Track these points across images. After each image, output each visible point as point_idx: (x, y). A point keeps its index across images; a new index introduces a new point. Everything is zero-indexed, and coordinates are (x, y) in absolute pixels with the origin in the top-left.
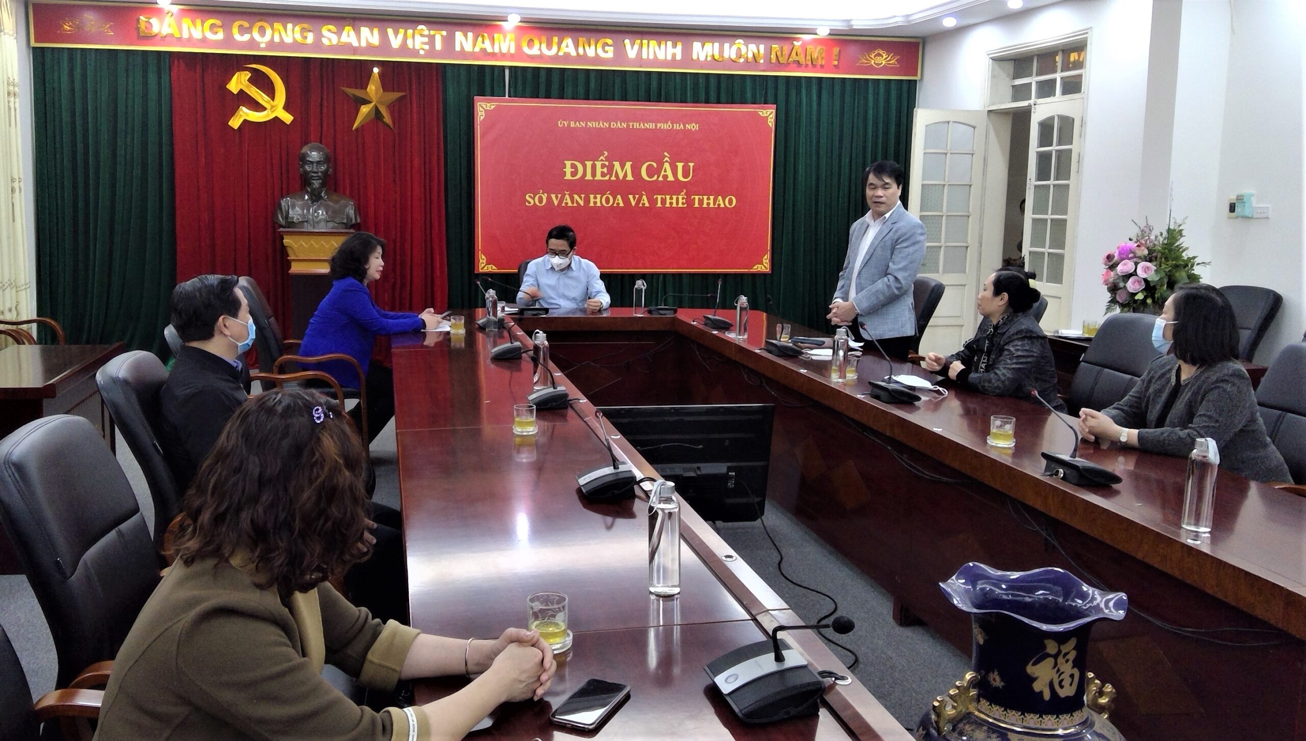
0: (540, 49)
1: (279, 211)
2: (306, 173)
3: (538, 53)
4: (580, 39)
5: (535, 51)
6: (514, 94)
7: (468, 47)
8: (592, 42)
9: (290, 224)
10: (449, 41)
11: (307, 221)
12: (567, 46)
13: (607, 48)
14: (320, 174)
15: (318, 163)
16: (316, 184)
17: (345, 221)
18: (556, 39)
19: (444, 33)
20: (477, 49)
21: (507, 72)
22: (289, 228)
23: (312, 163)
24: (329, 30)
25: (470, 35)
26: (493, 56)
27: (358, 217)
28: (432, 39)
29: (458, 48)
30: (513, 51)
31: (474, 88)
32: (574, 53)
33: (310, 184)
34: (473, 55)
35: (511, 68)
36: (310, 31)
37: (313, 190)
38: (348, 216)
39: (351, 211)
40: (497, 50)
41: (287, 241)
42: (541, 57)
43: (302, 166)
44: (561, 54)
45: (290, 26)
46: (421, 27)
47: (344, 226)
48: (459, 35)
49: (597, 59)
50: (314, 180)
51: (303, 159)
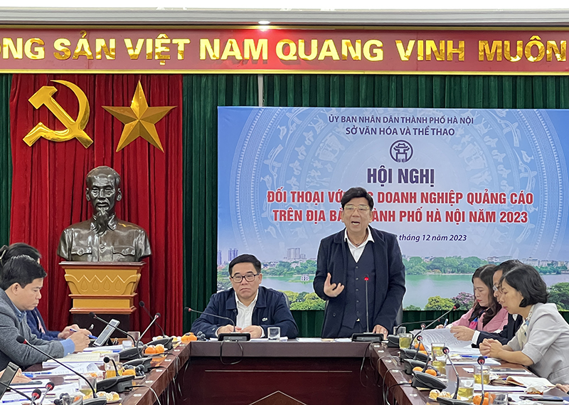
0: (297, 54)
1: (62, 244)
2: (93, 200)
3: (295, 58)
4: (344, 42)
5: (291, 57)
6: (269, 102)
7: (214, 54)
8: (358, 44)
9: (74, 257)
10: (193, 49)
11: (91, 254)
12: (329, 50)
13: (375, 51)
14: (106, 201)
15: (105, 188)
16: (103, 211)
17: (133, 253)
18: (314, 43)
19: (187, 41)
20: (224, 57)
21: (260, 80)
22: (72, 261)
23: (99, 188)
24: (62, 44)
25: (217, 42)
26: (243, 63)
27: (149, 248)
28: (174, 47)
29: (203, 56)
30: (265, 57)
31: (222, 98)
32: (336, 57)
33: (96, 212)
34: (219, 63)
35: (264, 75)
36: (41, 45)
37: (99, 218)
38: (137, 248)
39: (141, 242)
40: (247, 56)
41: (68, 275)
42: (299, 63)
43: (89, 193)
44: (321, 57)
45: (20, 41)
46: (161, 36)
47: (132, 258)
48: (204, 43)
49: (364, 62)
50: (100, 207)
51: (89, 184)
